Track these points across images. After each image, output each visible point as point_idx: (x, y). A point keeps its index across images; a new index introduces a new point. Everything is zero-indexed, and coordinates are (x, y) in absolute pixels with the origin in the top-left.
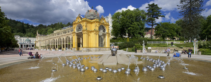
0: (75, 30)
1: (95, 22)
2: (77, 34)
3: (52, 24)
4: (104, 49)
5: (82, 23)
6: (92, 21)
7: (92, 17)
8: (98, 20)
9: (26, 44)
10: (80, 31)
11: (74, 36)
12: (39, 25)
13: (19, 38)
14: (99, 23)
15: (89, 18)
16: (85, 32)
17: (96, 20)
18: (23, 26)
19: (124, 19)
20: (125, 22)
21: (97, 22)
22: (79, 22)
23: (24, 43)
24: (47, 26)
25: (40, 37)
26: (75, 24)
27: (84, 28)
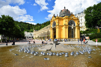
0: (52, 26)
1: (65, 19)
2: (53, 28)
3: (44, 23)
4: (74, 39)
5: (55, 21)
6: (63, 18)
7: (64, 15)
8: (67, 17)
9: (29, 37)
10: (55, 26)
11: (51, 30)
12: (37, 24)
13: (26, 33)
14: (68, 19)
15: (62, 16)
16: (57, 27)
17: (65, 17)
18: (29, 26)
19: (95, 12)
20: (97, 15)
21: (66, 18)
22: (54, 20)
23: (29, 36)
24: (41, 24)
25: (35, 32)
26: (51, 21)
27: (57, 24)
